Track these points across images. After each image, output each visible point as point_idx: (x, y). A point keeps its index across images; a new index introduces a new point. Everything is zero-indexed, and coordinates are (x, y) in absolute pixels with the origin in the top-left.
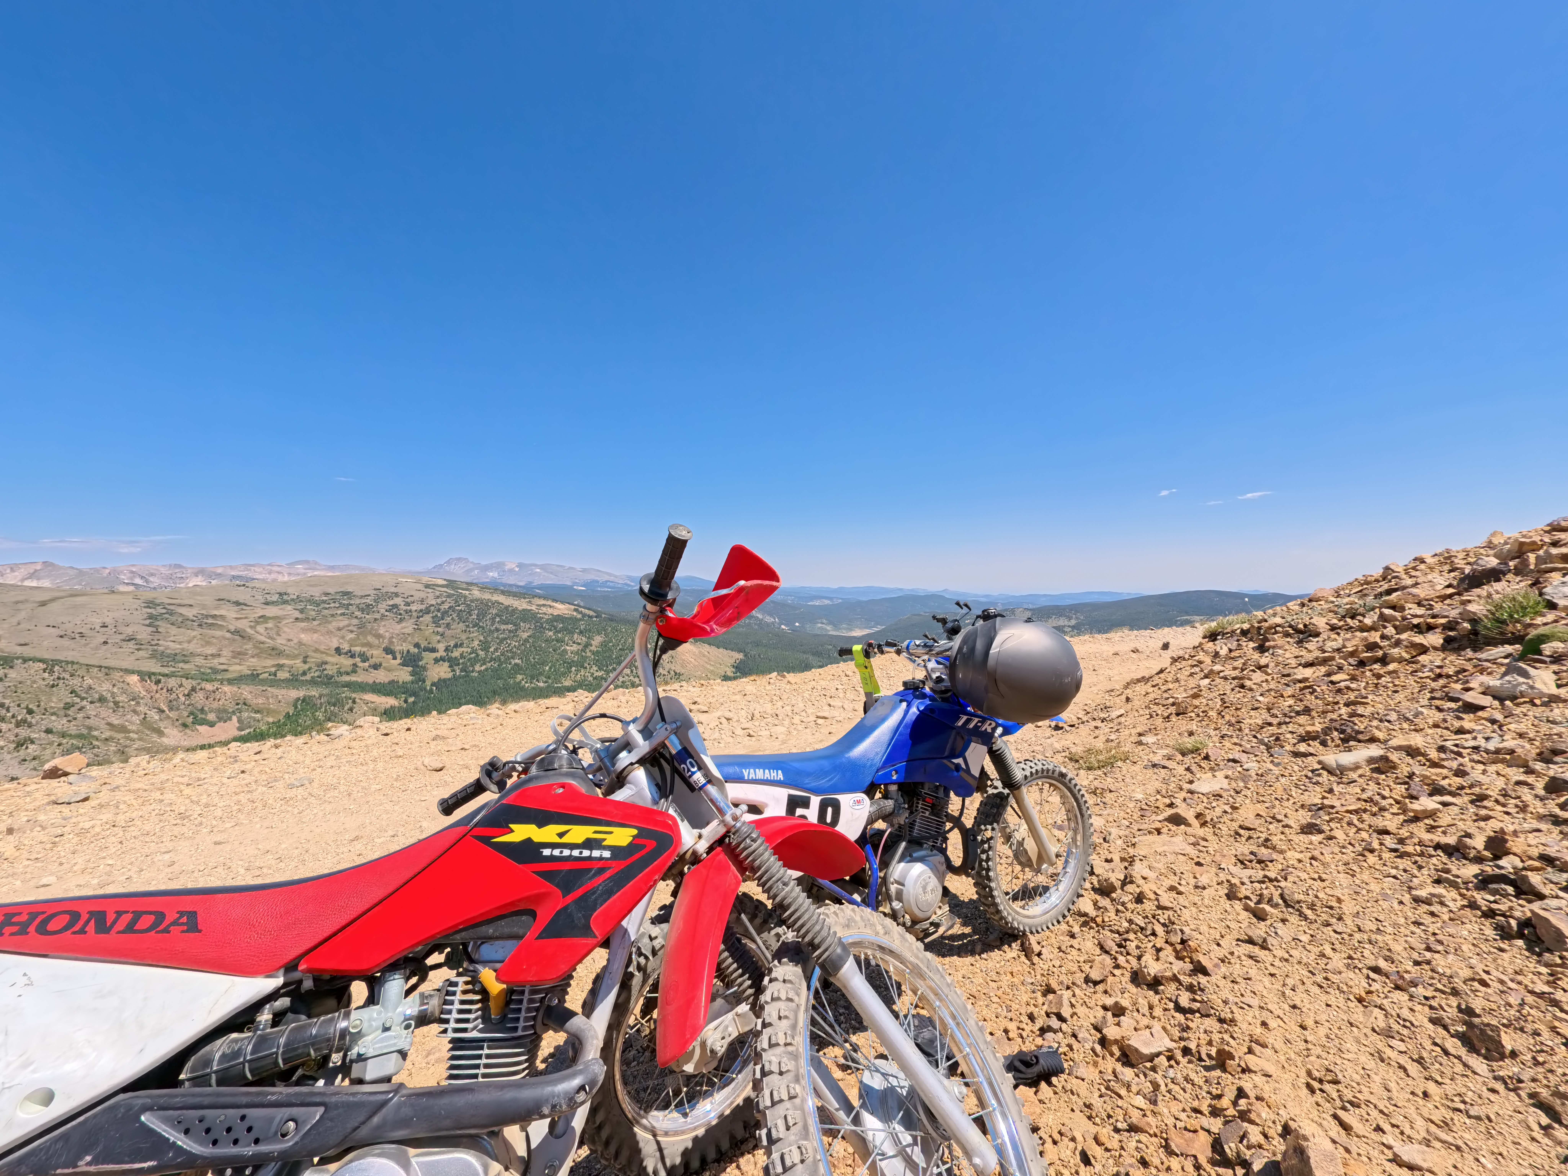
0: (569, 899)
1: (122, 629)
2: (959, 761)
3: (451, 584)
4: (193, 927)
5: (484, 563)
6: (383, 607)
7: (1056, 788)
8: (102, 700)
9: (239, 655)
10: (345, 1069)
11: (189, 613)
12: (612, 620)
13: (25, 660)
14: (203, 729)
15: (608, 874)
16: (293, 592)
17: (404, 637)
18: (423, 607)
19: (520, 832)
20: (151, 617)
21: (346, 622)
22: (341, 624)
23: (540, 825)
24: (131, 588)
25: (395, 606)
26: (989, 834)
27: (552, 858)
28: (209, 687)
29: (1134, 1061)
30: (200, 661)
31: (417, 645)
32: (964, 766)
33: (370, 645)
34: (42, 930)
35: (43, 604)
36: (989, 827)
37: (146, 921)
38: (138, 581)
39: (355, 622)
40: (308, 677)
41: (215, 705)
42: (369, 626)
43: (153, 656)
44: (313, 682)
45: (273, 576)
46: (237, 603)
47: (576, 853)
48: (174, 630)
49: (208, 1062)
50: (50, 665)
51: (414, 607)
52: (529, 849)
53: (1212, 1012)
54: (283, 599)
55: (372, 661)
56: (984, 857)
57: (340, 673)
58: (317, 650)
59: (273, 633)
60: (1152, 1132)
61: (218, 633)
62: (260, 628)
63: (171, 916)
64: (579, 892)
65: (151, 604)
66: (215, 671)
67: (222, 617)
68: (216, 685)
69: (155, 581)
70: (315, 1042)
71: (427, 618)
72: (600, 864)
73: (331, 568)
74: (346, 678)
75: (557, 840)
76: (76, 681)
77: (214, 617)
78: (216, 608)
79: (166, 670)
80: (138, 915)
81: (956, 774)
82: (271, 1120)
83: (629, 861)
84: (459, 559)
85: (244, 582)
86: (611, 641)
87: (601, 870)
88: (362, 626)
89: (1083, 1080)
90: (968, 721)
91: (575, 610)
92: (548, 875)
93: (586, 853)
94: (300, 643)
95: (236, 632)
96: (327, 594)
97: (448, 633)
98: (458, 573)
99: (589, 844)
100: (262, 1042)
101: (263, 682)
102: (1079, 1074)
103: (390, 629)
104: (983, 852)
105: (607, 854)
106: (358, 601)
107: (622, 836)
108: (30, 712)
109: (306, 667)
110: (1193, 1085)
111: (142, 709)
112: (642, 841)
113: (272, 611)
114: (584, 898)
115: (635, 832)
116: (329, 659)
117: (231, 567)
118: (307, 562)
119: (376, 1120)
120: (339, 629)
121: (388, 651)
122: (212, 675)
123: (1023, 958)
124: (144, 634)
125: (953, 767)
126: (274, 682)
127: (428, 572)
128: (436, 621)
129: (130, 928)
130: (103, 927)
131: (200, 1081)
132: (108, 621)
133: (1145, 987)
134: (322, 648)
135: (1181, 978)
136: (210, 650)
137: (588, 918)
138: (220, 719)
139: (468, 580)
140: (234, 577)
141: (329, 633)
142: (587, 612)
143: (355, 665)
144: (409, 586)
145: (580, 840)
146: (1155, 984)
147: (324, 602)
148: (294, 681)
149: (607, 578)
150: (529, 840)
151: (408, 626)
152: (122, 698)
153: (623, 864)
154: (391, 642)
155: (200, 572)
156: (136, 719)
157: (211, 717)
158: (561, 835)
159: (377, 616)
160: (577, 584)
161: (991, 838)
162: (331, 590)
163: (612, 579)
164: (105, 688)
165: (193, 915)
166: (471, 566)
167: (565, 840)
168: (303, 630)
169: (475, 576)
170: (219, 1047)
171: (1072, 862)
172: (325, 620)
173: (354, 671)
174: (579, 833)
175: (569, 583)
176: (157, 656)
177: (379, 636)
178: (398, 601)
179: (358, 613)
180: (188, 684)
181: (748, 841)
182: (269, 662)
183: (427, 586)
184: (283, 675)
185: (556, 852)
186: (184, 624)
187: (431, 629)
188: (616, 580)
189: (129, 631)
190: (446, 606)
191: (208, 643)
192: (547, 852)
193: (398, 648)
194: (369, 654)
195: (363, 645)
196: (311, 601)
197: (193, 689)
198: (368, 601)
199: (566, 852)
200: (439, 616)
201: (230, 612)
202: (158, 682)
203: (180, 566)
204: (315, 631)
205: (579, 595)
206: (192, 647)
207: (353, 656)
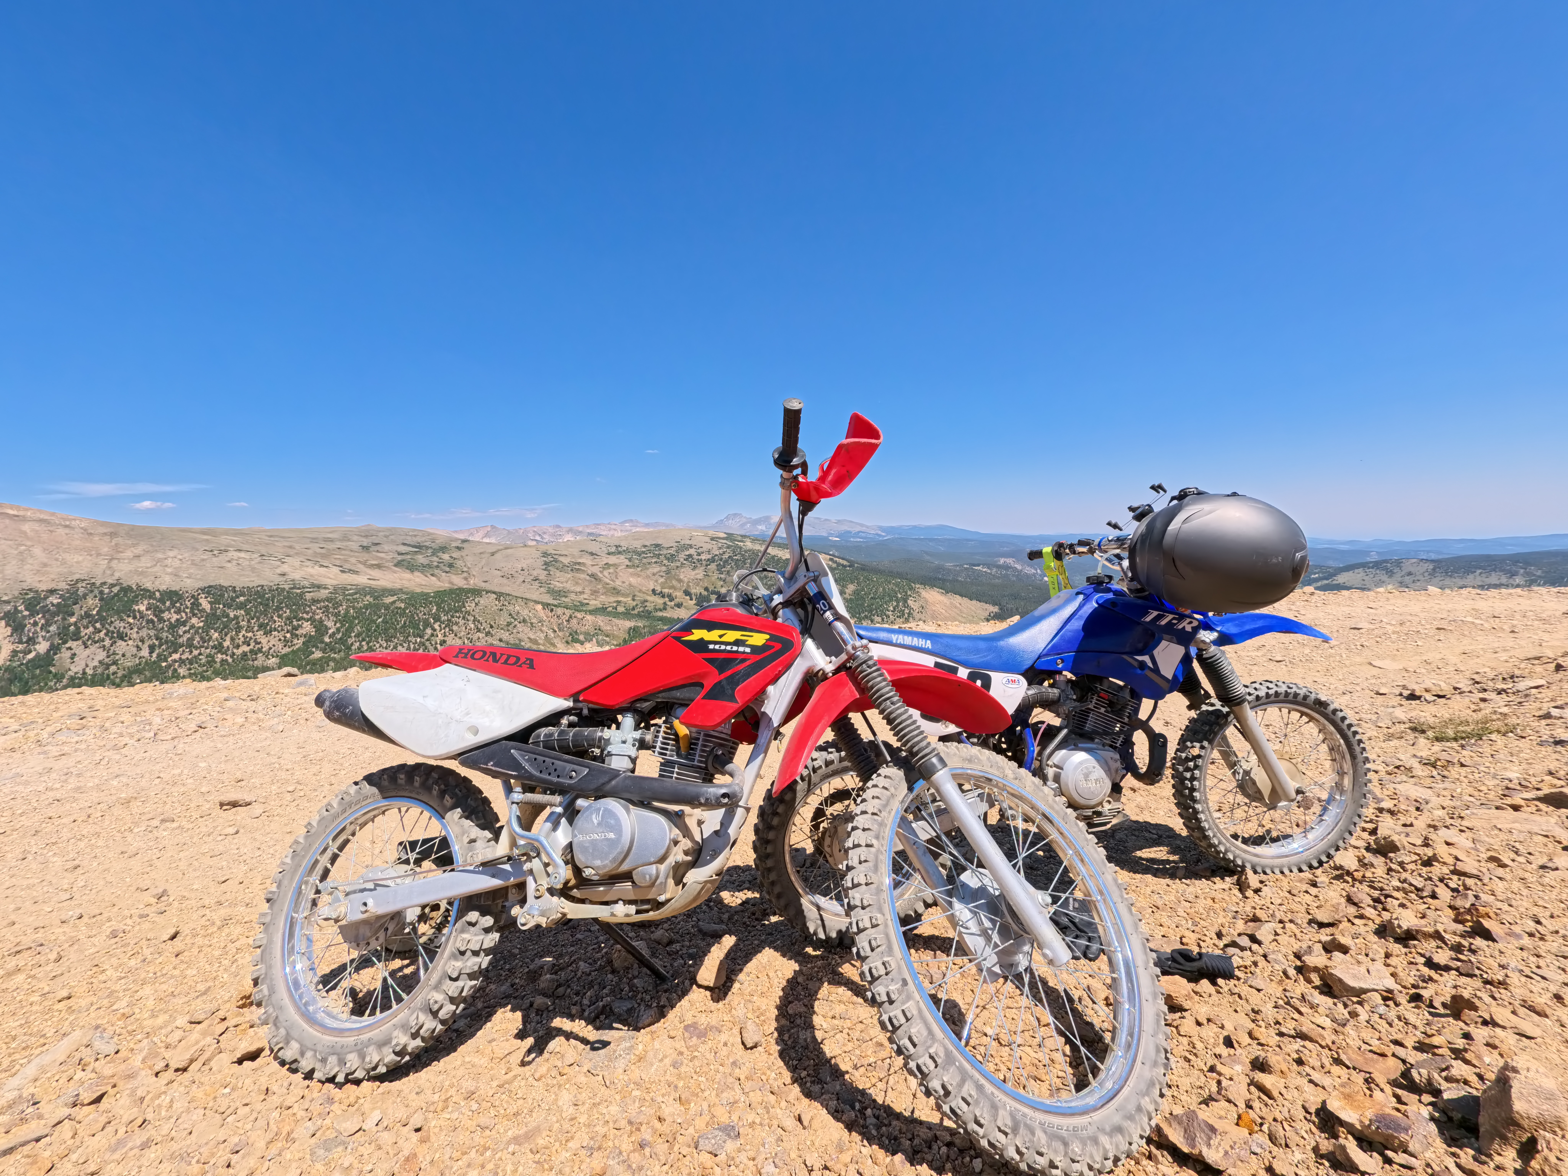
0: (723, 676)
1: (532, 572)
2: (1146, 658)
3: (730, 537)
4: (532, 666)
5: (755, 517)
6: (682, 556)
7: (1311, 719)
8: (524, 621)
9: (594, 592)
10: (601, 759)
11: (566, 560)
12: (864, 570)
13: (487, 592)
14: (577, 645)
15: (748, 663)
16: (624, 545)
17: (697, 582)
18: (710, 557)
19: (698, 634)
20: (546, 564)
21: (658, 569)
22: (655, 570)
23: (710, 629)
24: (534, 543)
25: (690, 556)
26: (1196, 751)
27: (714, 650)
28: (579, 615)
29: (1337, 992)
30: (573, 596)
31: (706, 589)
32: (1150, 665)
33: (673, 587)
34: (472, 657)
35: (493, 554)
36: (1198, 745)
37: (512, 660)
38: (538, 538)
39: (664, 568)
40: (636, 612)
41: (583, 629)
42: (673, 572)
43: (548, 592)
44: (639, 616)
45: (612, 532)
46: (592, 554)
47: (729, 648)
48: (558, 574)
49: (539, 736)
50: (499, 595)
51: (703, 557)
52: (701, 645)
53: (1477, 972)
54: (618, 551)
55: (677, 601)
56: (1188, 775)
57: (656, 610)
58: (640, 591)
59: (613, 577)
60: (1323, 1044)
61: (583, 576)
62: (606, 573)
63: (523, 660)
64: (729, 673)
65: (545, 554)
66: (582, 604)
67: (584, 564)
68: (583, 614)
69: (547, 538)
70: (587, 739)
71: (713, 566)
72: (742, 657)
73: (647, 525)
74: (660, 614)
75: (718, 639)
76: (511, 608)
77: (579, 563)
78: (581, 557)
79: (555, 602)
80: (509, 657)
81: (1139, 671)
82: (565, 768)
83: (762, 656)
84: (735, 515)
85: (594, 537)
86: (863, 590)
87: (743, 660)
88: (668, 572)
89: (1259, 990)
90: (1159, 618)
91: (831, 560)
92: (711, 661)
93: (735, 648)
94: (630, 585)
95: (592, 575)
96: (645, 546)
97: (728, 579)
98: (735, 528)
99: (737, 643)
100: (562, 733)
101: (609, 614)
102: (1253, 984)
103: (688, 575)
104: (1188, 769)
105: (748, 650)
106: (665, 552)
107: (759, 639)
108: (492, 627)
109: (635, 603)
110: (1406, 1023)
111: (544, 629)
112: (773, 643)
113: (612, 560)
114: (732, 677)
115: (768, 637)
116: (649, 598)
117: (587, 526)
118: (631, 521)
119: (613, 782)
120: (654, 574)
121: (687, 593)
122: (580, 607)
123: (1236, 892)
124: (542, 575)
125: (1136, 664)
126: (617, 615)
127: (713, 527)
128: (720, 568)
129: (506, 662)
130: (495, 660)
131: (536, 743)
132: (525, 566)
133: (1391, 940)
134: (644, 589)
135: (1447, 936)
136: (579, 589)
137: (733, 690)
138: (586, 640)
139: (742, 533)
140: (590, 534)
141: (648, 577)
142: (841, 561)
143: (665, 603)
144: (700, 540)
145: (732, 640)
146: (1406, 938)
147: (643, 552)
148: (627, 615)
149: (858, 529)
150: (702, 639)
151: (700, 573)
152: (534, 621)
153: (758, 658)
154: (688, 586)
155: (570, 530)
156: (542, 636)
157: (581, 637)
158: (721, 636)
159: (679, 564)
160: (832, 535)
161: (1199, 756)
162: (648, 544)
163: (864, 529)
164: (525, 613)
165: (531, 660)
166: (744, 520)
167: (723, 639)
168: (632, 575)
169: (748, 529)
170: (544, 731)
171: (1334, 810)
172: (645, 567)
173: (665, 609)
174: (732, 636)
175: (825, 534)
176: (551, 592)
177: (680, 581)
178: (692, 551)
179: (665, 562)
180: (568, 612)
181: (864, 666)
182: (612, 599)
183: (712, 539)
184: (621, 609)
185: (717, 647)
186: (563, 568)
187: (716, 575)
188: (868, 531)
189: (535, 573)
190: (726, 556)
191: (577, 583)
192: (711, 647)
193: (693, 591)
194: (674, 595)
195: (670, 588)
196: (635, 552)
197: (571, 617)
198: (672, 551)
199: (723, 647)
200: (722, 564)
201: (587, 560)
202: (552, 610)
203: (559, 526)
204: (639, 576)
205: (834, 545)
206: (569, 586)
207: (663, 596)
